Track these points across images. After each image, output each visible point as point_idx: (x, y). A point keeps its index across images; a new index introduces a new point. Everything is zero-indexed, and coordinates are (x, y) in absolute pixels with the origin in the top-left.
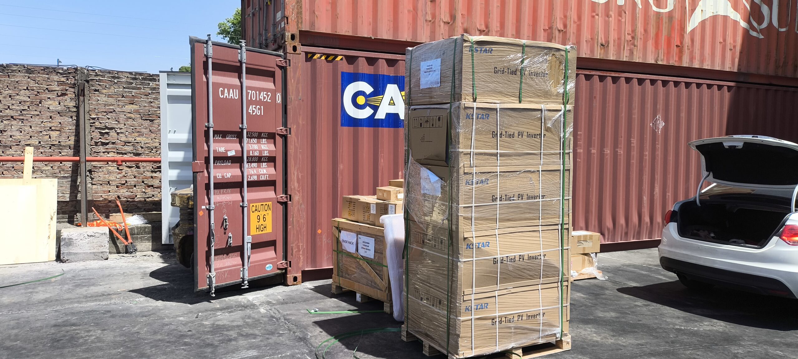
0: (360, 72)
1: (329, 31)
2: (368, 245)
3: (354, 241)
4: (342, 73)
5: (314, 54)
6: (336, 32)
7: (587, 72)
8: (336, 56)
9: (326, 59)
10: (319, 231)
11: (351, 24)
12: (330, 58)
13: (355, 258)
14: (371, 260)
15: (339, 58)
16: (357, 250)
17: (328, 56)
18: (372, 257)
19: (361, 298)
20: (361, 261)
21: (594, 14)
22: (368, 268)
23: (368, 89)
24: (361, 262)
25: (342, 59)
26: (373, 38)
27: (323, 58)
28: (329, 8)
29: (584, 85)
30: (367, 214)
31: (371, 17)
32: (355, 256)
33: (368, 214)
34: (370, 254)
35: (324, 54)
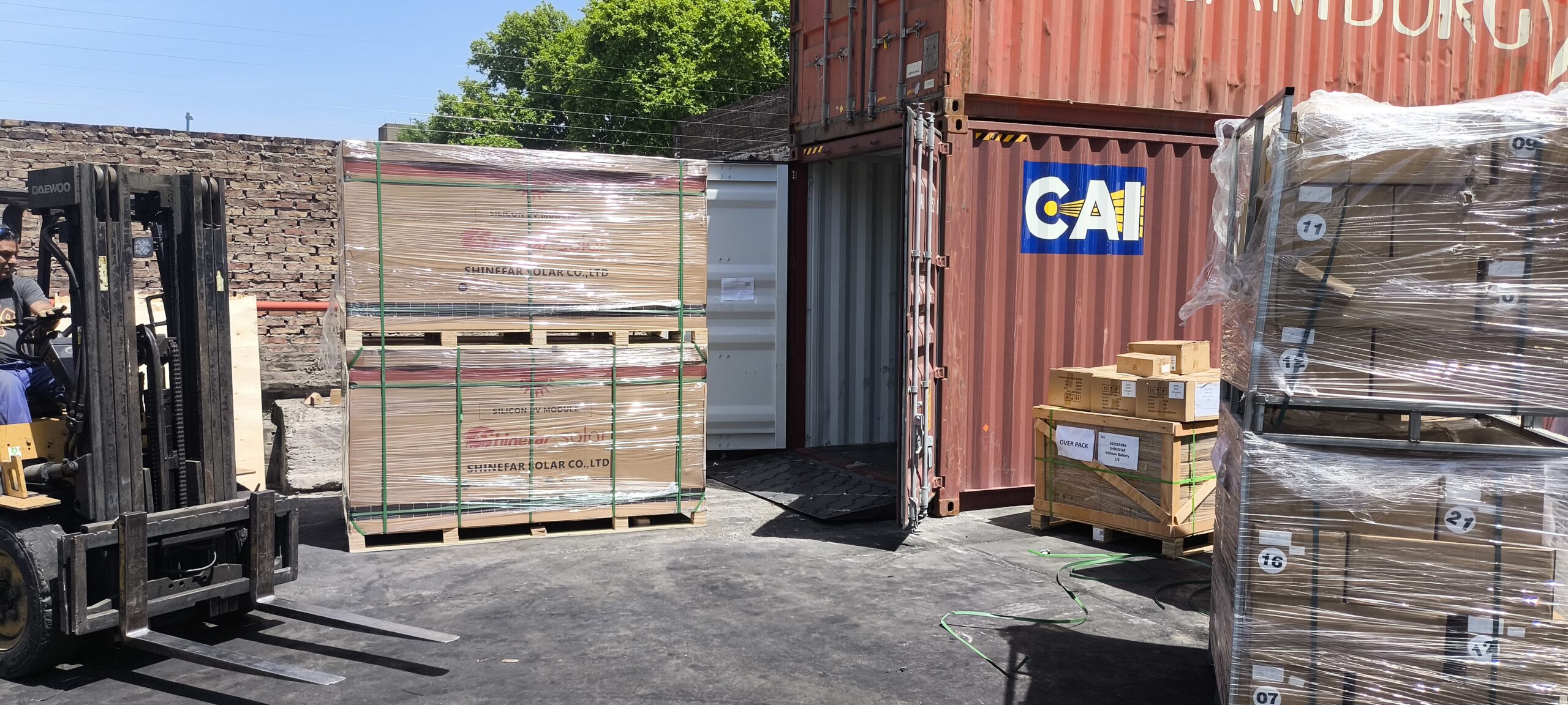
0: (1052, 160)
1: (1006, 94)
2: (1123, 448)
3: (1091, 441)
4: (1026, 163)
5: (985, 133)
6: (1017, 94)
8: (1017, 135)
9: (1002, 139)
10: (986, 428)
11: (1038, 80)
12: (1007, 139)
13: (1091, 470)
14: (1131, 472)
15: (1022, 137)
16: (1096, 455)
17: (1004, 134)
18: (1135, 468)
19: (1105, 535)
20: (1107, 474)
21: (1403, 55)
22: (1124, 486)
23: (1060, 188)
24: (1107, 477)
25: (1025, 140)
26: (1071, 103)
27: (998, 139)
28: (1008, 55)
31: (1069, 68)
32: (1091, 466)
33: (1115, 398)
34: (1131, 462)
35: (1000, 132)
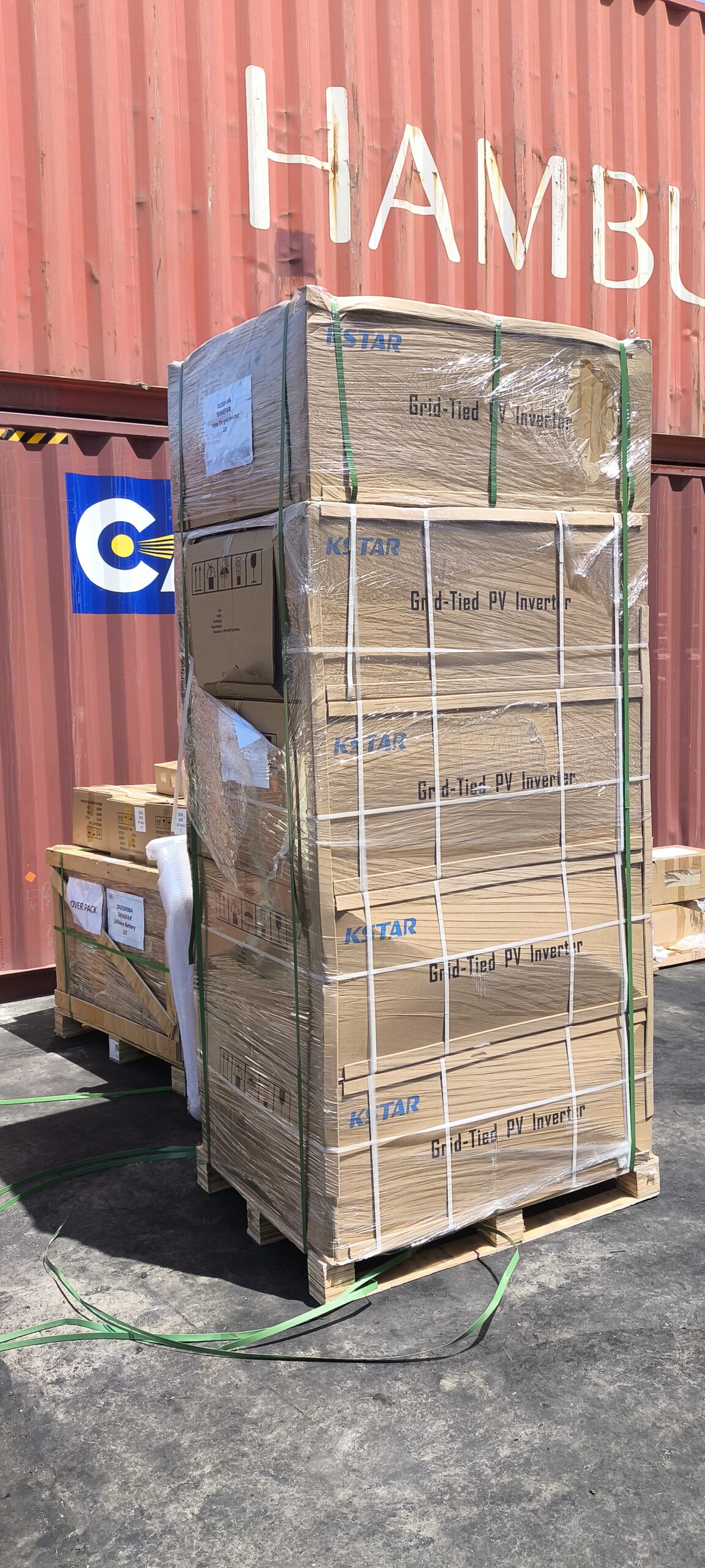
0: (117, 473)
1: (29, 370)
2: (129, 914)
3: (98, 903)
4: (69, 476)
6: (47, 371)
7: (676, 471)
8: (50, 433)
9: (24, 440)
10: (30, 877)
11: (87, 351)
12: (35, 439)
13: (102, 947)
14: (139, 953)
15: (59, 438)
16: (106, 927)
17: (28, 433)
18: (141, 947)
19: (120, 1050)
20: (115, 955)
21: (689, 332)
22: (132, 975)
23: (141, 518)
24: (116, 959)
25: (65, 441)
26: (146, 387)
27: (16, 438)
28: (26, 310)
29: (670, 502)
30: (127, 834)
31: (140, 336)
32: (100, 942)
33: (130, 833)
34: (136, 939)
35: (17, 428)
